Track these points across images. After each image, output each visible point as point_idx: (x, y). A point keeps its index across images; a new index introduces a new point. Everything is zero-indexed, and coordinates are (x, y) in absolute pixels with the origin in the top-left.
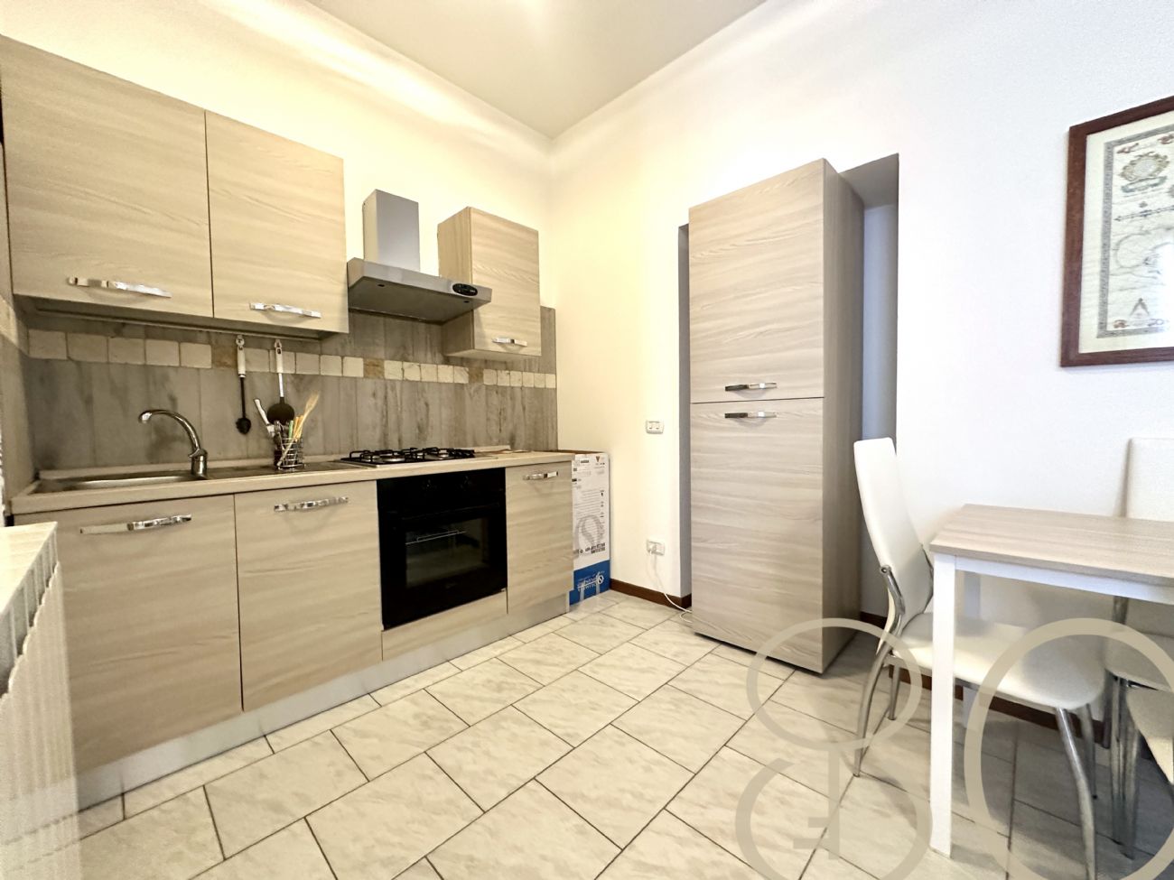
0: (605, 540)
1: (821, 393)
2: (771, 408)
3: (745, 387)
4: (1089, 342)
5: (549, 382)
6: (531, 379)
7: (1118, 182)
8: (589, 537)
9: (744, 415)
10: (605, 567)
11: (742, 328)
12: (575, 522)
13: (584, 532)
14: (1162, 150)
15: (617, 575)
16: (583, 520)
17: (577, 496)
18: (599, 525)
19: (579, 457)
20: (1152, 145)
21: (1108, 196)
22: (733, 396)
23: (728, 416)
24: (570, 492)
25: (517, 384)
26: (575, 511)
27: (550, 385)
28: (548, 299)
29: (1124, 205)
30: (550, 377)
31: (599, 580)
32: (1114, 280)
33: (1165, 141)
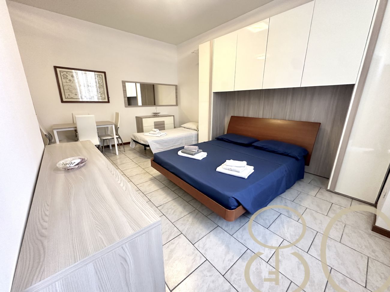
7: (62, 77)
20: (65, 73)
29: (64, 81)
32: (65, 91)
33: (67, 73)
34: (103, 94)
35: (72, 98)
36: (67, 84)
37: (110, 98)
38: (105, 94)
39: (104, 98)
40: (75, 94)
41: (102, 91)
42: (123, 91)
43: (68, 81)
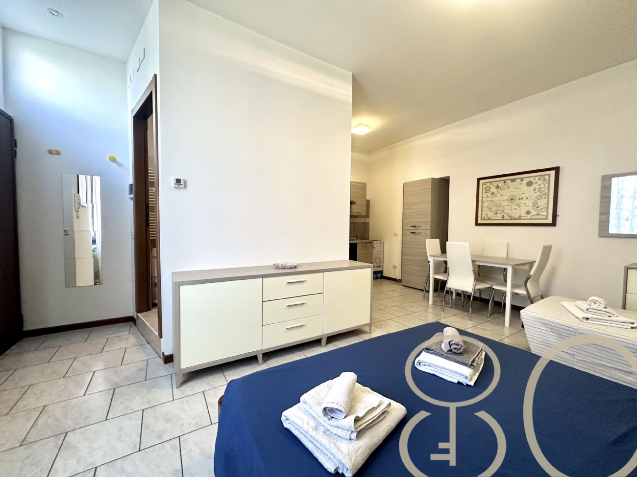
0: (382, 265)
1: (429, 228)
2: (419, 231)
3: (415, 226)
4: (480, 222)
5: (367, 221)
6: (362, 220)
7: (484, 190)
8: (377, 264)
9: (415, 233)
10: (381, 272)
11: (415, 213)
12: (373, 259)
13: (376, 262)
14: (490, 186)
15: (385, 274)
16: (376, 258)
17: (374, 252)
18: (380, 261)
19: (375, 242)
20: (488, 184)
21: (482, 192)
22: (412, 228)
23: (411, 233)
24: (372, 250)
25: (358, 221)
26: (373, 256)
27: (368, 221)
28: (368, 198)
29: (485, 195)
30: (368, 219)
31: (379, 275)
32: (483, 209)
33: (491, 184)
34: (543, 210)
35: (489, 219)
36: (489, 199)
37: (557, 217)
38: (548, 209)
39: (544, 217)
40: (495, 212)
41: (543, 204)
42: (602, 198)
43: (489, 195)
